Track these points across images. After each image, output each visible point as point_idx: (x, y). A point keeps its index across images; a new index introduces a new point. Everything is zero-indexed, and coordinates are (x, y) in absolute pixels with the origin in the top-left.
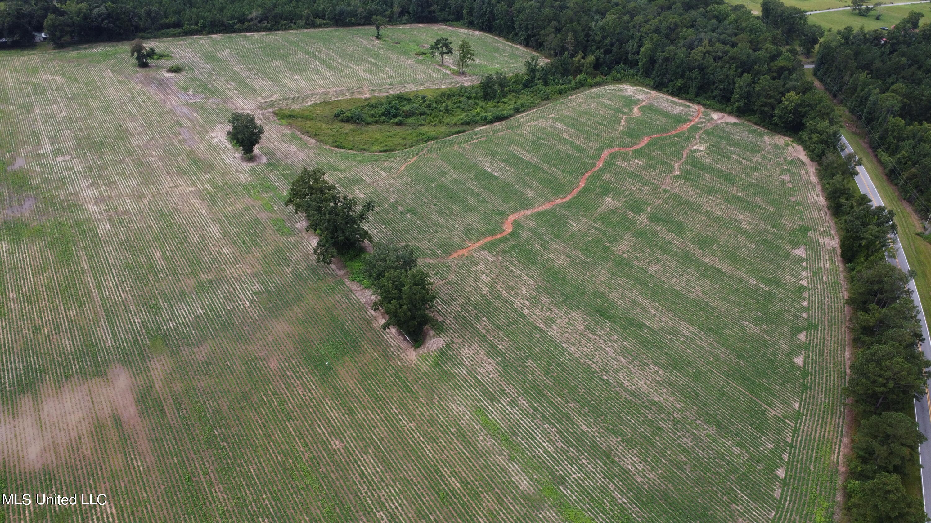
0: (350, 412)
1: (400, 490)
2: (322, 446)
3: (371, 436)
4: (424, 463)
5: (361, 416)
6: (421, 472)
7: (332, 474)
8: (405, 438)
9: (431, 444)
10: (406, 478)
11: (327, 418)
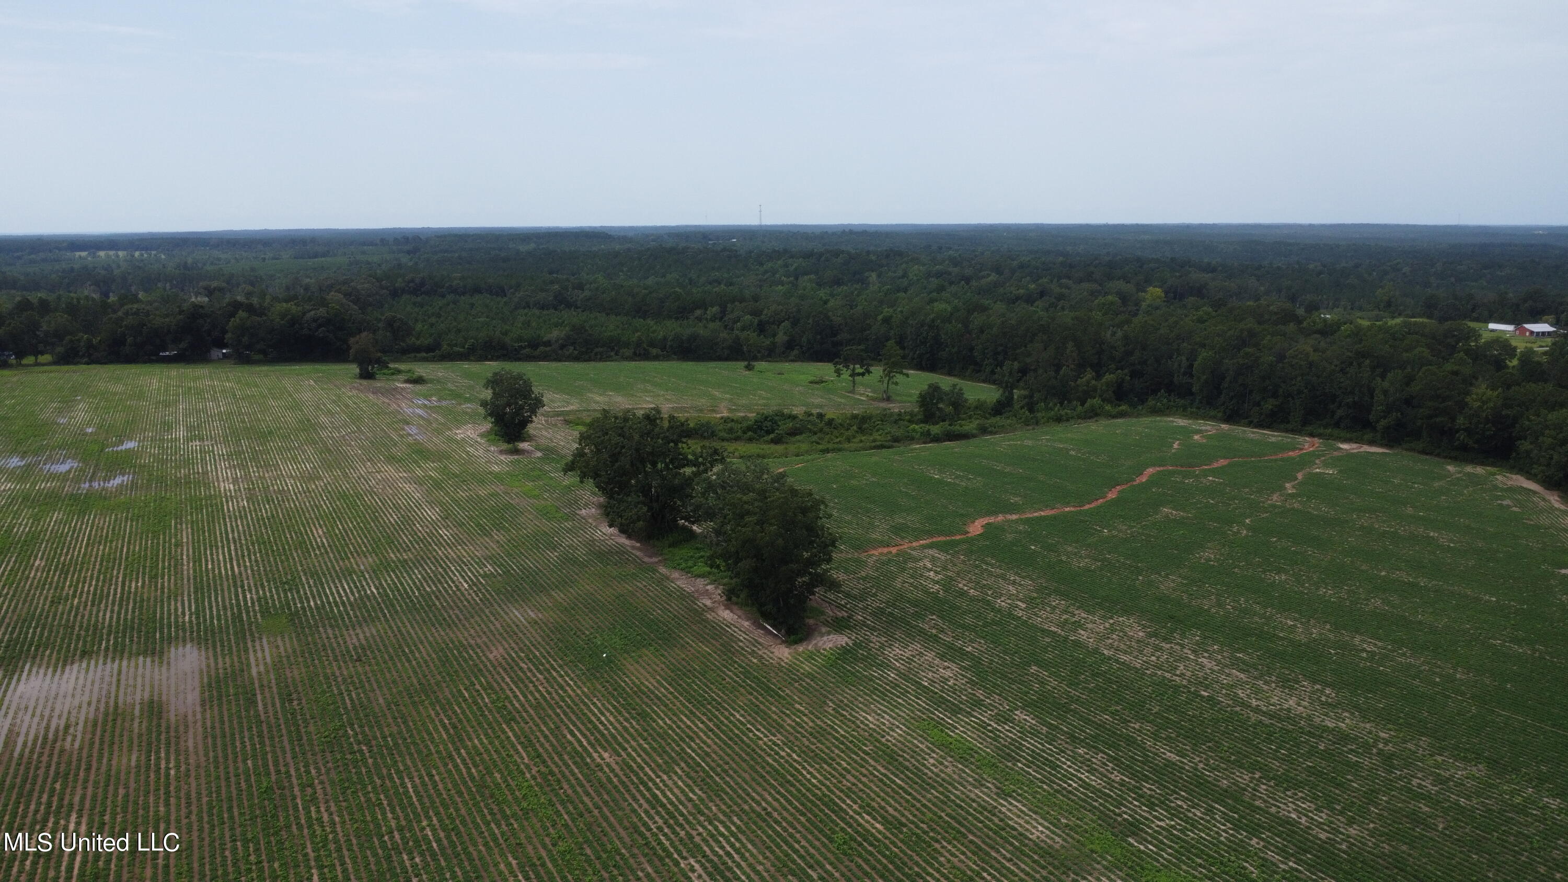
0: (643, 715)
1: (738, 828)
2: (572, 758)
3: (683, 749)
4: (799, 791)
5: (662, 722)
6: (791, 803)
7: (585, 799)
8: (760, 756)
9: (817, 766)
10: (754, 811)
11: (591, 722)
